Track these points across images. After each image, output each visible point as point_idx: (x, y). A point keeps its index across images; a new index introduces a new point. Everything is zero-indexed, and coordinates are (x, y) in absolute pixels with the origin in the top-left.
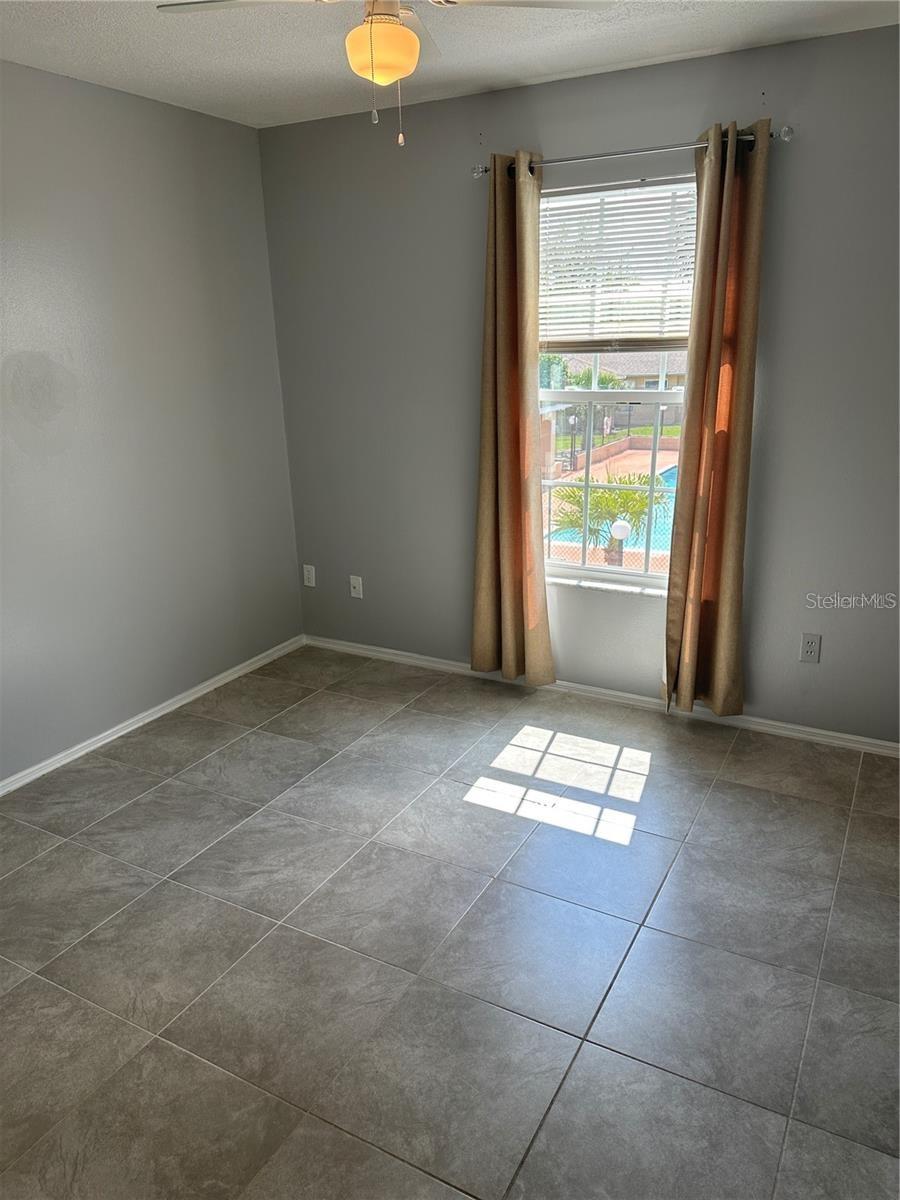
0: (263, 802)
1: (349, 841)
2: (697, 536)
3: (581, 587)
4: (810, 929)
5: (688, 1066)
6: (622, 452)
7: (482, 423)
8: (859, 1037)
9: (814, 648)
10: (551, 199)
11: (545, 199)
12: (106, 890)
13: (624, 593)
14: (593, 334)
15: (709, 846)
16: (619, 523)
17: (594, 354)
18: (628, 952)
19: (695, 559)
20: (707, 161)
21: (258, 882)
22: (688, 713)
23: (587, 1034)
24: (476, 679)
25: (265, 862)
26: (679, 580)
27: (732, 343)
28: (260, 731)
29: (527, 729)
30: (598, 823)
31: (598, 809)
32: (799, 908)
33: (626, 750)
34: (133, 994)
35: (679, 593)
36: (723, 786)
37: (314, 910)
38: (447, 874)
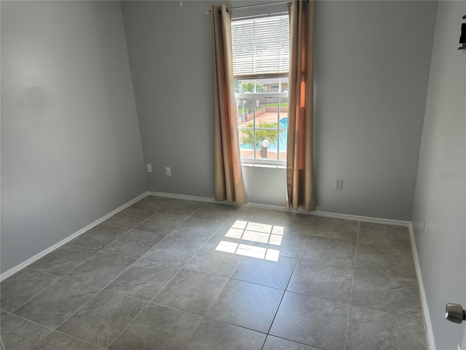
0: (139, 257)
1: (173, 269)
2: (296, 146)
3: (254, 167)
4: (346, 287)
5: (306, 340)
6: (263, 114)
7: (214, 107)
8: (365, 323)
9: (340, 184)
10: (235, 22)
11: (233, 22)
12: (79, 296)
13: (270, 168)
14: (253, 72)
15: (307, 260)
16: (265, 141)
17: (254, 80)
18: (281, 301)
19: (296, 154)
20: (292, 7)
21: (140, 287)
22: (296, 211)
23: (269, 332)
24: (216, 204)
25: (142, 280)
26: (290, 163)
27: (305, 74)
28: (134, 230)
29: (237, 222)
30: (266, 254)
31: (265, 249)
32: (342, 279)
33: (274, 226)
34: (95, 334)
35: (291, 167)
36: (311, 237)
37: (162, 296)
38: (212, 278)
